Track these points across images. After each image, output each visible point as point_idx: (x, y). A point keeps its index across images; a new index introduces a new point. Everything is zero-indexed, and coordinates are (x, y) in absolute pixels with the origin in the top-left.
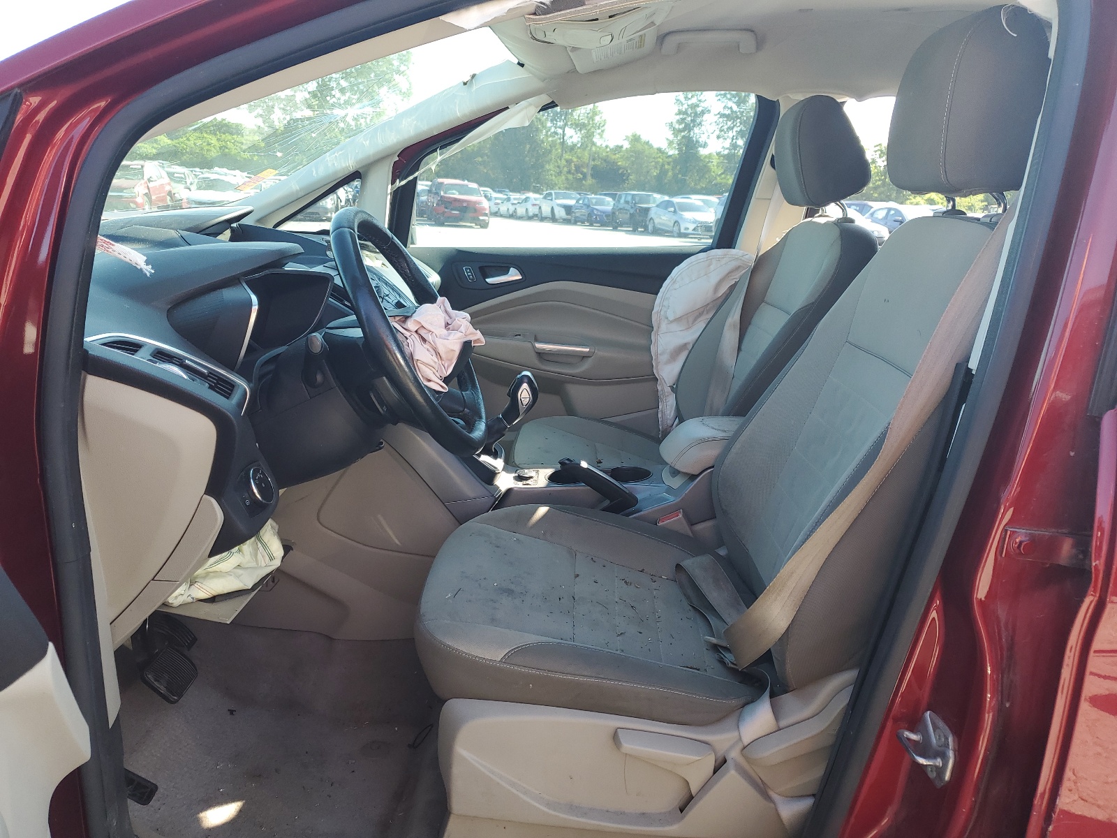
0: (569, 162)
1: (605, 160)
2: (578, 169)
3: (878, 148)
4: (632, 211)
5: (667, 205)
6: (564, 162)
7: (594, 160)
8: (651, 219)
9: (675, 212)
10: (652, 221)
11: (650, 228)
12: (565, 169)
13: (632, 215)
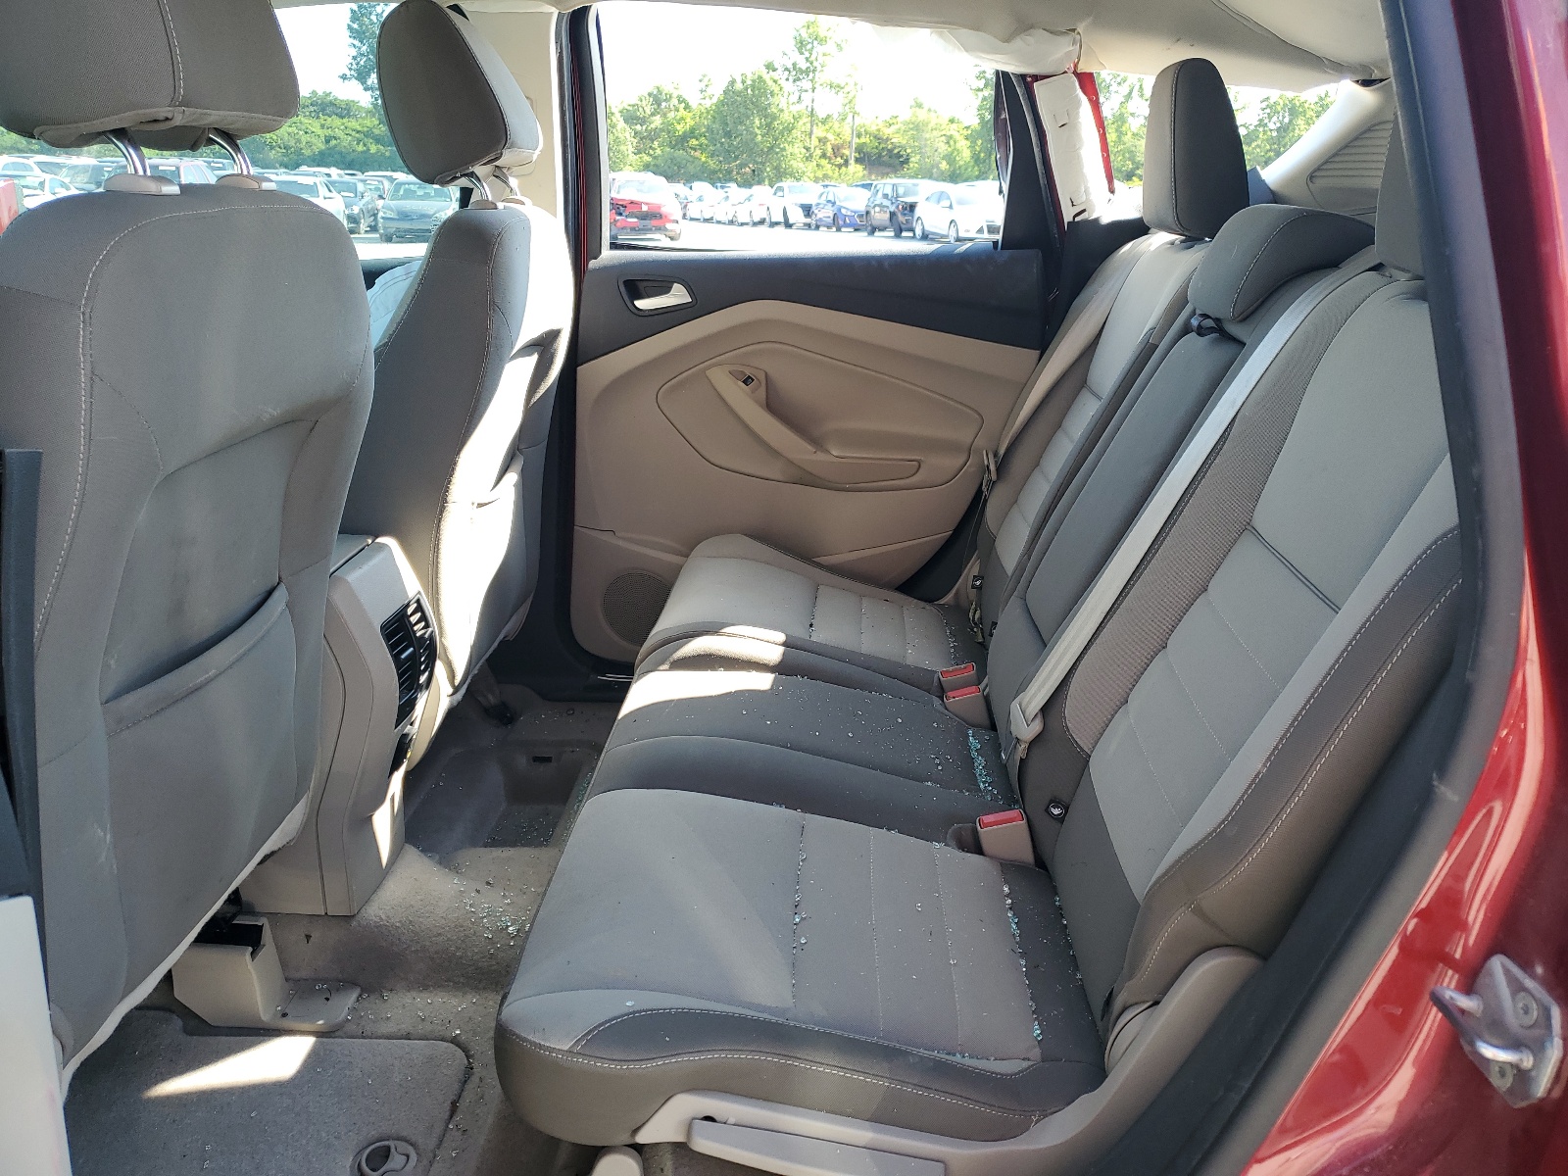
0: (823, 141)
1: (875, 137)
2: (836, 150)
3: (1266, 103)
4: (893, 208)
5: (941, 196)
6: (815, 142)
7: (859, 136)
8: (919, 218)
9: (951, 207)
10: (920, 222)
11: (918, 232)
12: (818, 152)
13: (892, 214)
